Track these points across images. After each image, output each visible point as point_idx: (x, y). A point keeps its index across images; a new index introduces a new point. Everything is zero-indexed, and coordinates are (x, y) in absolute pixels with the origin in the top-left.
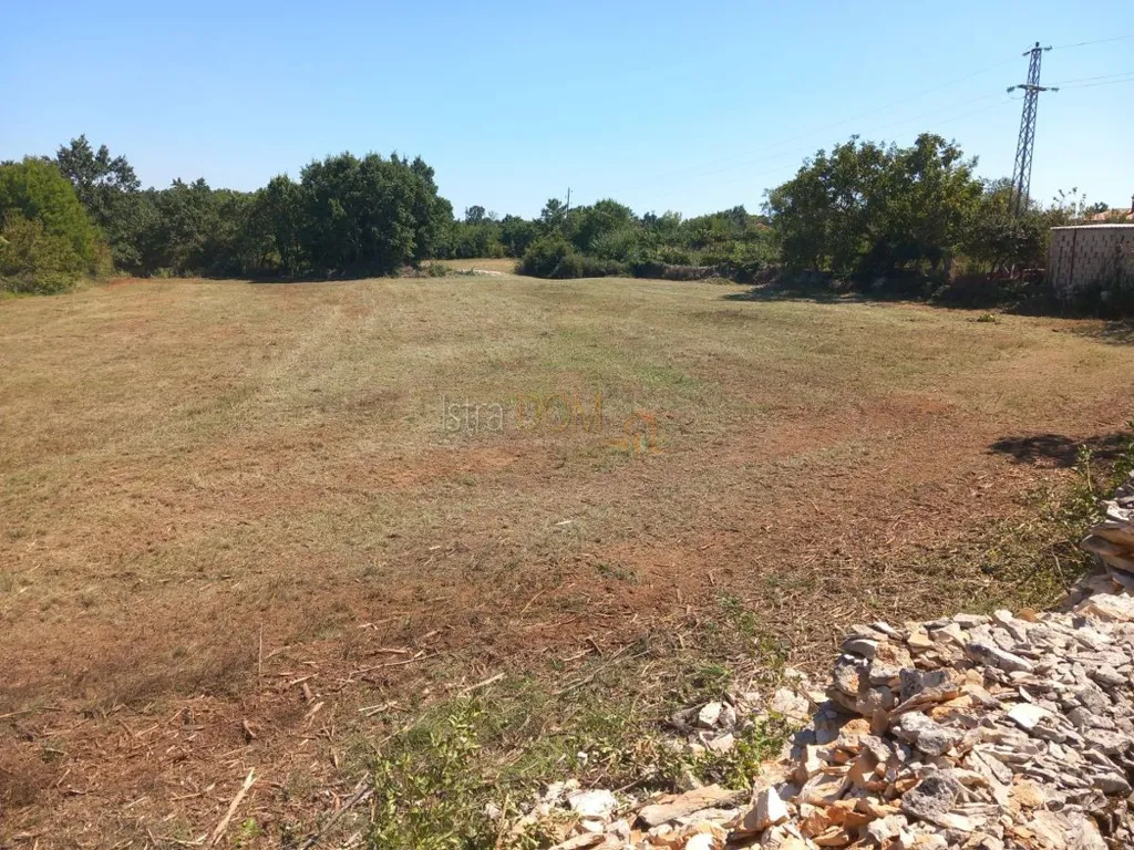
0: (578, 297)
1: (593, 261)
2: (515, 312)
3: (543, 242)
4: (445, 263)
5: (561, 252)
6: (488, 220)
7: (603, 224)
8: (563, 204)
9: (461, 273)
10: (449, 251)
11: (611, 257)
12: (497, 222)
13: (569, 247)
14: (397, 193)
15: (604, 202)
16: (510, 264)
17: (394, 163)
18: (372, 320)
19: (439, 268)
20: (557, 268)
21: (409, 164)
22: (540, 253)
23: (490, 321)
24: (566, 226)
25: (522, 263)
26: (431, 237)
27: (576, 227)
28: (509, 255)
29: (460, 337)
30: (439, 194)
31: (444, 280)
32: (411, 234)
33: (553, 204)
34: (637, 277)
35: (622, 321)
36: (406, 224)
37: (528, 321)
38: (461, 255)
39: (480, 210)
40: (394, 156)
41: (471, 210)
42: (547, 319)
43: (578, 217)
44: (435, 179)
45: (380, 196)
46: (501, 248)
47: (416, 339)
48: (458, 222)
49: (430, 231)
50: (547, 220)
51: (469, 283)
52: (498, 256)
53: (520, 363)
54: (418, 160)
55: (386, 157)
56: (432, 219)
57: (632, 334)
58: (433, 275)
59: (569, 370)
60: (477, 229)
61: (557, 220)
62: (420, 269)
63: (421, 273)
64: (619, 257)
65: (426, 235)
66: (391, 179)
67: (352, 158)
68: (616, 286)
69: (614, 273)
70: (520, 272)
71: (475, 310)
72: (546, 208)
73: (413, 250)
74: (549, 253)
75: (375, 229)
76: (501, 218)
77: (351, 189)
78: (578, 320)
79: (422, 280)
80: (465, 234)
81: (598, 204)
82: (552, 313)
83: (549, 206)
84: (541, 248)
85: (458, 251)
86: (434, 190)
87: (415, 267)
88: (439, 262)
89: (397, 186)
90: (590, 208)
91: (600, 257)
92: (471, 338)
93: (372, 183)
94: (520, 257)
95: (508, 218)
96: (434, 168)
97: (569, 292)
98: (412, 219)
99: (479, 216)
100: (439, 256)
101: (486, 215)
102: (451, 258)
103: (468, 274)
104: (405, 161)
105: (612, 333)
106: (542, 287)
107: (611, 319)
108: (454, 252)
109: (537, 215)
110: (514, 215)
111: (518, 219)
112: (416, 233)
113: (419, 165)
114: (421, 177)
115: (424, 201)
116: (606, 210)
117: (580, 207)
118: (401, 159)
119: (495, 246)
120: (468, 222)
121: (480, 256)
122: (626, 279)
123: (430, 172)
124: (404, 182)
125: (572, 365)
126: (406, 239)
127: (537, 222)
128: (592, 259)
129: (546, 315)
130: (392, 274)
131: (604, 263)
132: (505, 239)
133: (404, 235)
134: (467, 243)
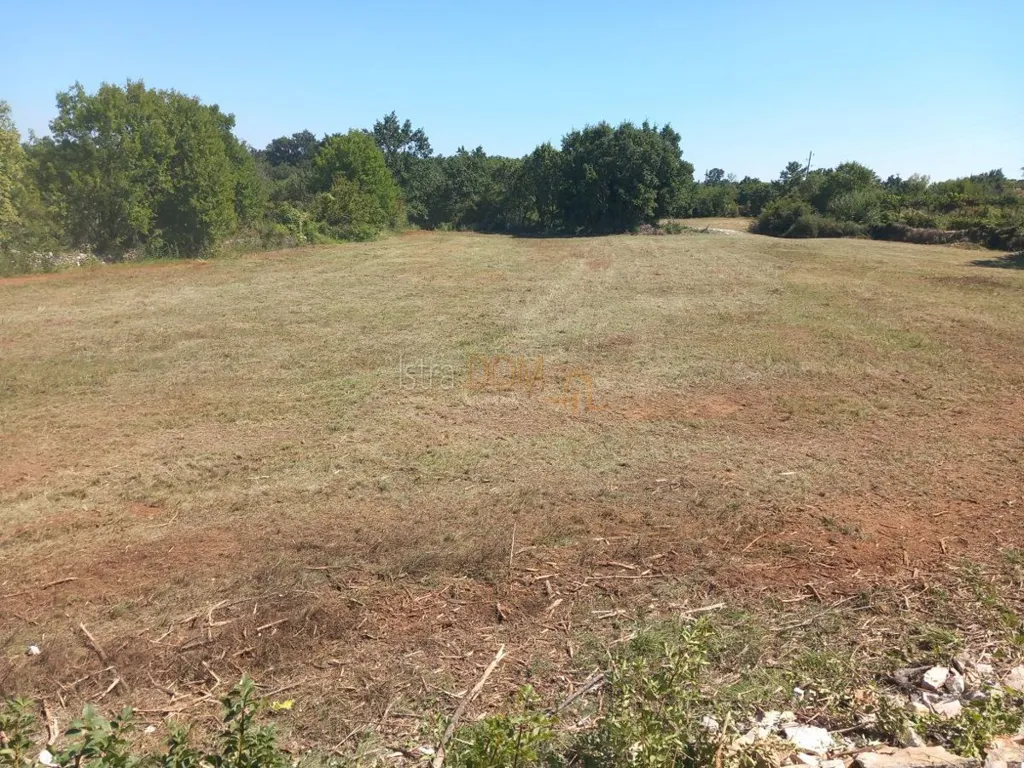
0: (813, 256)
1: (830, 222)
2: (746, 269)
3: (780, 202)
4: (682, 222)
5: (797, 213)
6: (726, 181)
7: (844, 186)
8: (803, 167)
9: (696, 231)
10: (686, 211)
11: (848, 218)
12: (735, 183)
13: (806, 208)
14: (645, 158)
15: (847, 165)
16: (745, 223)
17: (645, 131)
18: (611, 272)
19: (676, 226)
20: (792, 228)
21: (658, 131)
22: (777, 213)
23: (721, 276)
24: (805, 188)
25: (757, 221)
26: (671, 198)
27: (816, 190)
28: (744, 215)
29: (691, 290)
30: (683, 158)
31: (679, 237)
32: (653, 195)
33: (793, 167)
34: (876, 239)
35: (858, 282)
36: (650, 186)
37: (760, 277)
38: (697, 214)
39: (720, 172)
40: (645, 124)
41: (711, 173)
42: (779, 276)
43: (817, 178)
44: (681, 145)
45: (629, 160)
46: (737, 208)
47: (650, 291)
48: (698, 184)
49: (671, 192)
50: (785, 182)
51: (703, 239)
52: (733, 215)
53: (750, 317)
54: (667, 127)
55: (638, 125)
56: (674, 181)
57: (867, 295)
58: (669, 232)
59: (799, 327)
60: (715, 190)
61: (796, 181)
62: (658, 227)
63: (659, 231)
64: (857, 219)
65: (667, 196)
66: (640, 145)
67: (608, 127)
68: (853, 246)
69: (852, 234)
70: (753, 230)
71: (707, 266)
72: (785, 170)
73: (654, 210)
74: (785, 213)
75: (621, 191)
76: (739, 179)
77: (604, 154)
78: (811, 279)
79: (659, 237)
80: (703, 194)
81: (841, 168)
82: (784, 271)
83: (789, 168)
84: (777, 209)
85: (695, 210)
86: (679, 154)
87: (655, 226)
88: (677, 221)
89: (645, 152)
90: (830, 171)
91: (838, 219)
92: (702, 292)
93: (623, 149)
94: (755, 216)
95: (747, 180)
96: (681, 135)
97: (803, 251)
98: (656, 181)
99: (719, 177)
100: (677, 216)
101: (725, 177)
102: (688, 217)
103: (702, 231)
104: (655, 128)
105: (846, 293)
106: (775, 245)
107: (847, 280)
108: (691, 212)
109: (776, 177)
110: (752, 178)
111: (756, 181)
112: (658, 194)
113: (667, 131)
114: (668, 143)
115: (669, 164)
116: (848, 173)
117: (820, 170)
118: (651, 127)
119: (731, 206)
120: (707, 183)
121: (715, 216)
122: (863, 241)
123: (675, 139)
124: (652, 147)
125: (802, 321)
126: (648, 200)
127: (775, 184)
128: (829, 220)
129: (778, 272)
130: (633, 232)
131: (842, 225)
132: (741, 199)
133: (646, 196)
134: (704, 202)
